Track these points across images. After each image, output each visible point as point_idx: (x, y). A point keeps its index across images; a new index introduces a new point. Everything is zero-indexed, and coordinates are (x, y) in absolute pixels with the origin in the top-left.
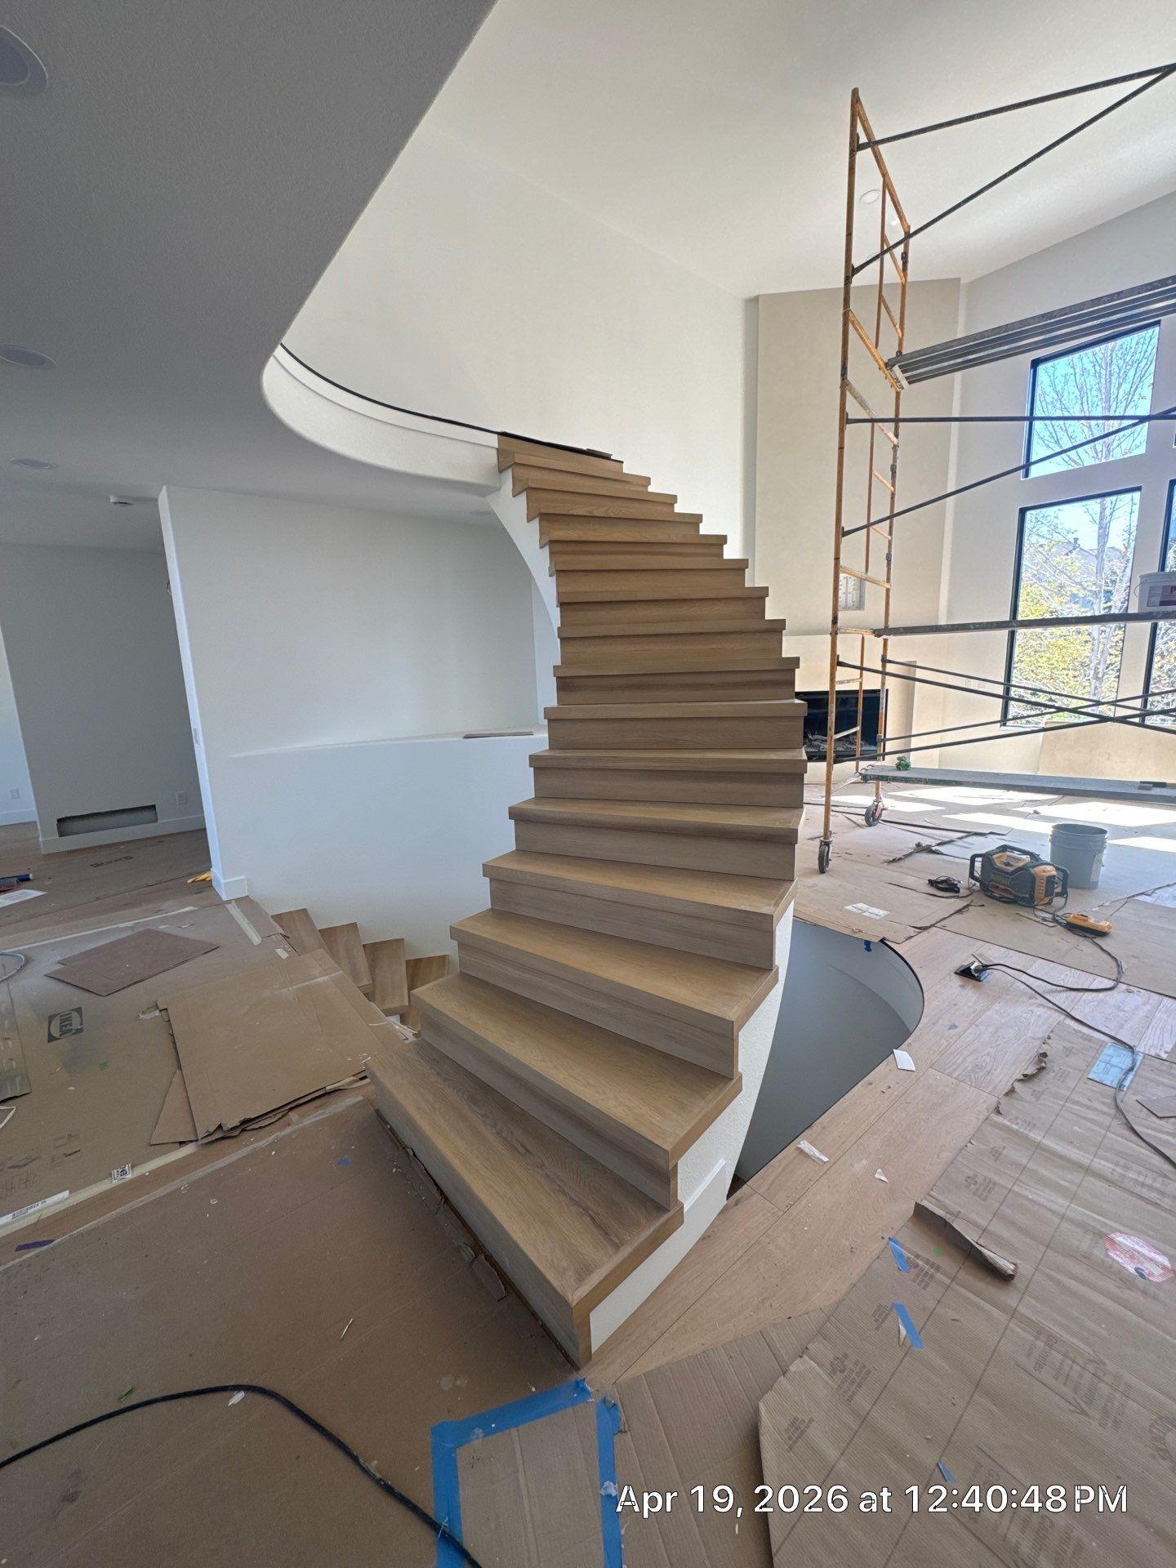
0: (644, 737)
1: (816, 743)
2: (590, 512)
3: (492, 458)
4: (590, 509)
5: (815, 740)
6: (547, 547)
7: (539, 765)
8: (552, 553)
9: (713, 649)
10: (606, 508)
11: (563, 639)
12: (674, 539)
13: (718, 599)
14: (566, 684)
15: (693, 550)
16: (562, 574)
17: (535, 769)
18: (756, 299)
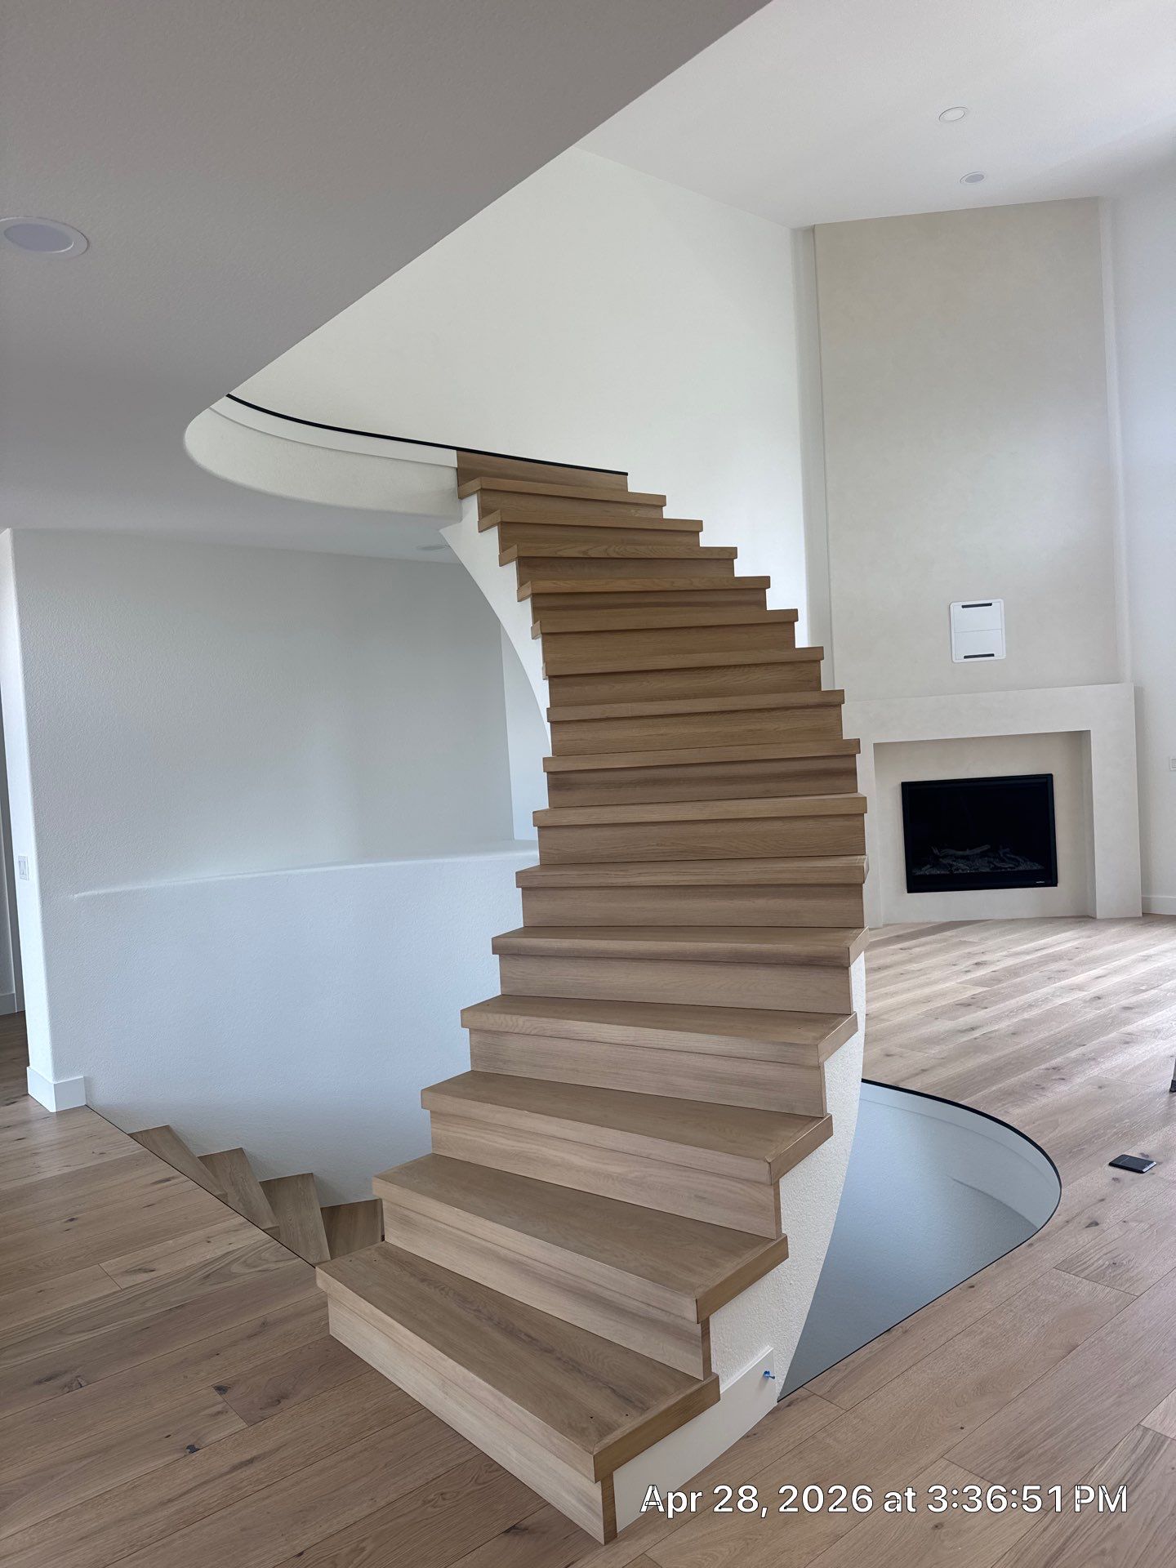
0: (662, 845)
1: (945, 861)
2: (584, 552)
3: (450, 479)
4: (584, 548)
5: (945, 857)
6: (529, 600)
7: (528, 884)
8: (535, 609)
9: (752, 730)
10: (605, 547)
11: (553, 723)
12: (698, 584)
13: (756, 665)
14: (559, 782)
15: (723, 598)
16: (549, 637)
17: (523, 889)
18: (812, 230)
